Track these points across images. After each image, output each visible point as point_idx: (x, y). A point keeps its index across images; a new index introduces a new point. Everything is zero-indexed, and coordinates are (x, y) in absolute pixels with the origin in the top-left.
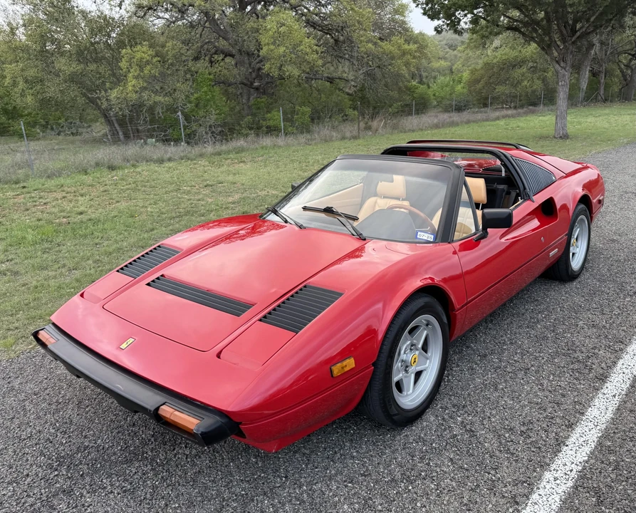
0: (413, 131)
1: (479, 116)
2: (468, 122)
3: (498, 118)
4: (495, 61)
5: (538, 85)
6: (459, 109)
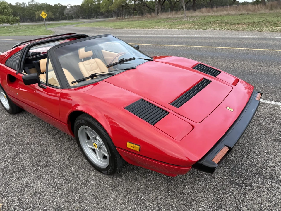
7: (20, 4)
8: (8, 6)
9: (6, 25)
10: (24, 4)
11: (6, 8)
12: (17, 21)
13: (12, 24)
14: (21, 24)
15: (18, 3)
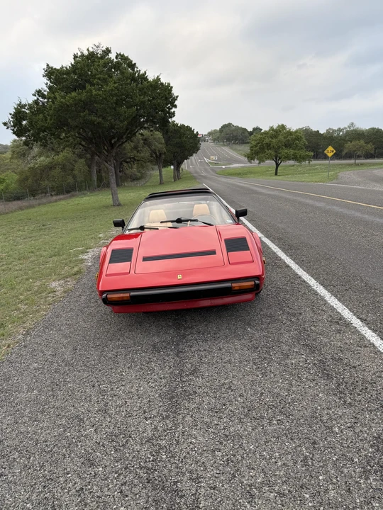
0: (7, 213)
1: (44, 200)
2: (39, 205)
3: (56, 201)
4: (37, 166)
5: (70, 180)
6: (18, 198)
7: (334, 131)
8: (303, 137)
9: (292, 162)
10: (340, 130)
11: (298, 138)
12: (309, 158)
13: (300, 162)
14: (314, 162)
15: (330, 129)
